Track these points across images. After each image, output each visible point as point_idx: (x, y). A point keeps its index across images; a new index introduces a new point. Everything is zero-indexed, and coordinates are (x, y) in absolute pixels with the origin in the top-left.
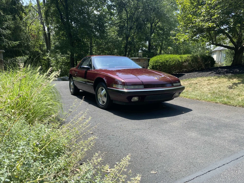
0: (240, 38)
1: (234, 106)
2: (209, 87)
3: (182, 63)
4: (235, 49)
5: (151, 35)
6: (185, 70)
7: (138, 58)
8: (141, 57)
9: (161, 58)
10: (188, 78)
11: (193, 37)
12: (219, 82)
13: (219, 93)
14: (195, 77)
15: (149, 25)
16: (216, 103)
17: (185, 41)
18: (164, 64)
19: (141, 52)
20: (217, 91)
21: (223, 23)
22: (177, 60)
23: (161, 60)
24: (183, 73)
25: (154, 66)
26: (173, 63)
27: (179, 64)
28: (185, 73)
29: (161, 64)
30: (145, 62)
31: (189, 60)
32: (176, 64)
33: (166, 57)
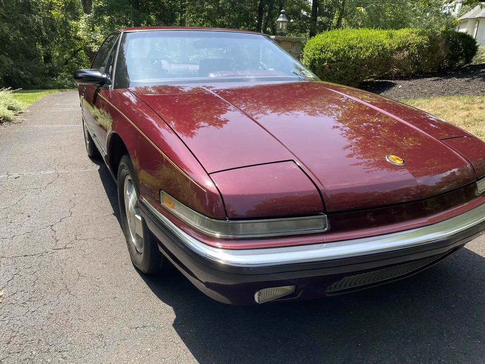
3: (392, 52)
6: (395, 70)
7: (273, 37)
8: (282, 34)
9: (335, 39)
10: (406, 99)
18: (343, 55)
19: (282, 22)
22: (379, 44)
23: (336, 44)
24: (393, 81)
25: (315, 60)
26: (367, 54)
27: (383, 57)
28: (396, 78)
29: (333, 56)
30: (295, 48)
31: (410, 44)
32: (374, 55)
33: (349, 37)
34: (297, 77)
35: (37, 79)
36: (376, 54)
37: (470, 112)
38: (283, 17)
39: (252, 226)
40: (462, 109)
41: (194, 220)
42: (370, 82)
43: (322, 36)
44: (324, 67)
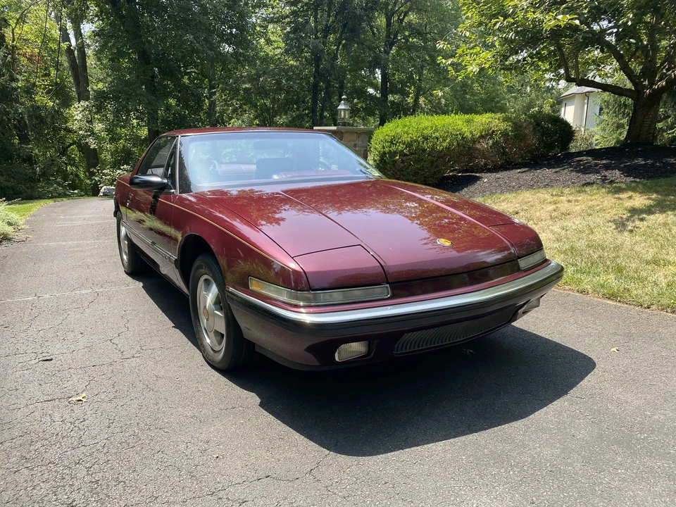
0: (650, 61)
1: (641, 306)
2: (556, 228)
3: (474, 141)
4: (636, 94)
5: (387, 52)
6: (483, 162)
7: (335, 128)
8: (344, 124)
9: (406, 129)
10: (492, 193)
11: (506, 58)
12: (589, 207)
13: (591, 252)
14: (512, 189)
15: (381, 21)
16: (581, 293)
17: (482, 69)
18: (417, 147)
19: (344, 109)
20: (581, 244)
21: (603, 11)
22: (458, 133)
23: (408, 134)
24: (478, 175)
25: (385, 153)
26: (444, 144)
27: (464, 147)
28: (482, 171)
29: (406, 148)
30: (360, 139)
31: (493, 131)
32: (453, 145)
33: (423, 126)
34: (364, 175)
35: (22, 187)
36: (455, 144)
37: (557, 205)
38: (344, 104)
39: (331, 295)
40: (550, 203)
41: (283, 295)
42: (453, 175)
43: (391, 125)
44: (395, 161)
